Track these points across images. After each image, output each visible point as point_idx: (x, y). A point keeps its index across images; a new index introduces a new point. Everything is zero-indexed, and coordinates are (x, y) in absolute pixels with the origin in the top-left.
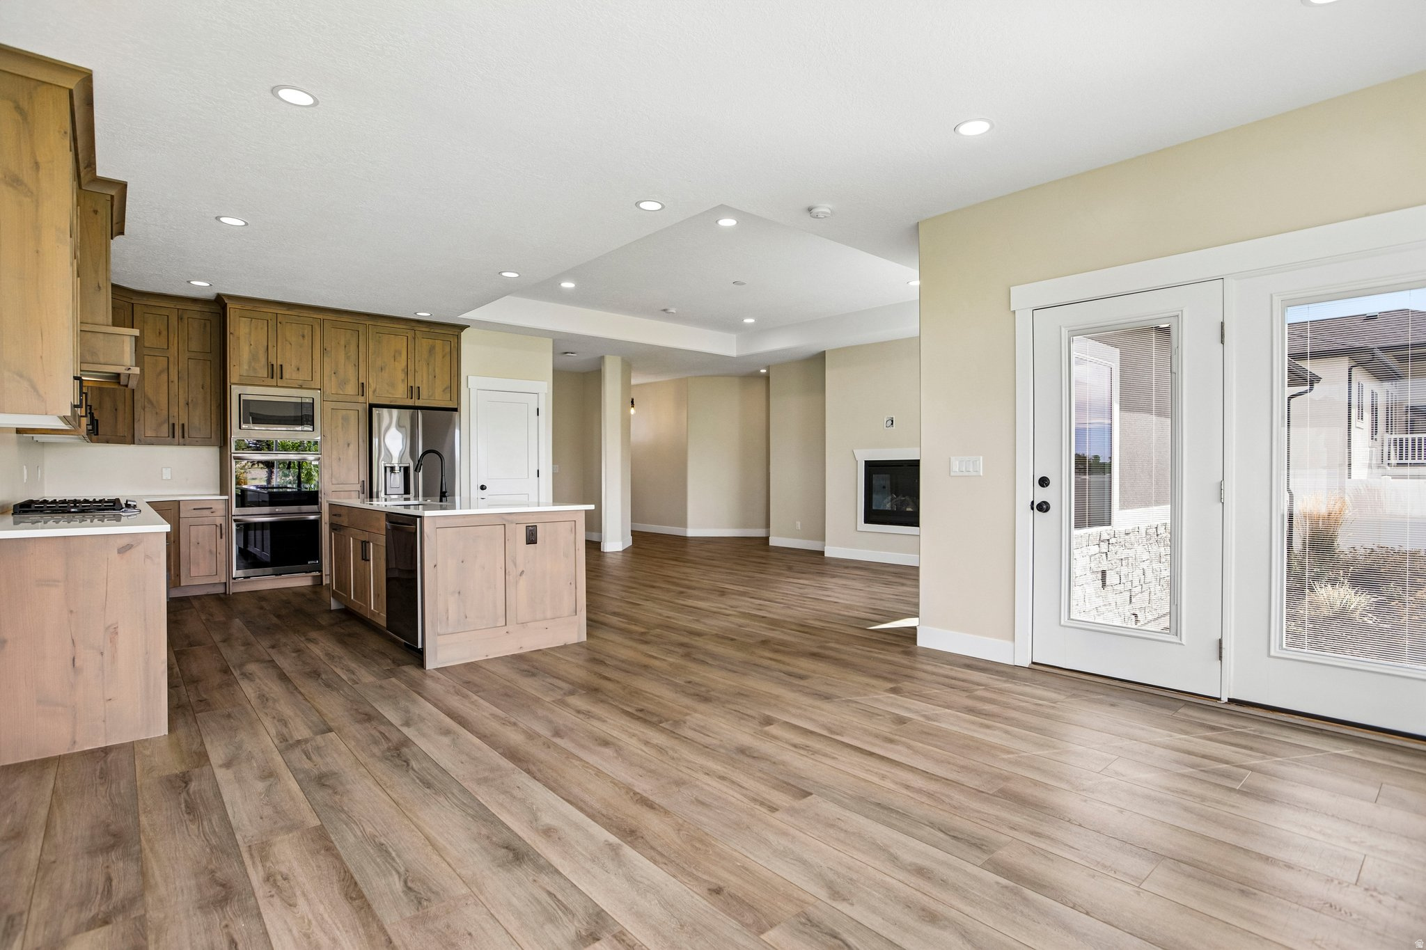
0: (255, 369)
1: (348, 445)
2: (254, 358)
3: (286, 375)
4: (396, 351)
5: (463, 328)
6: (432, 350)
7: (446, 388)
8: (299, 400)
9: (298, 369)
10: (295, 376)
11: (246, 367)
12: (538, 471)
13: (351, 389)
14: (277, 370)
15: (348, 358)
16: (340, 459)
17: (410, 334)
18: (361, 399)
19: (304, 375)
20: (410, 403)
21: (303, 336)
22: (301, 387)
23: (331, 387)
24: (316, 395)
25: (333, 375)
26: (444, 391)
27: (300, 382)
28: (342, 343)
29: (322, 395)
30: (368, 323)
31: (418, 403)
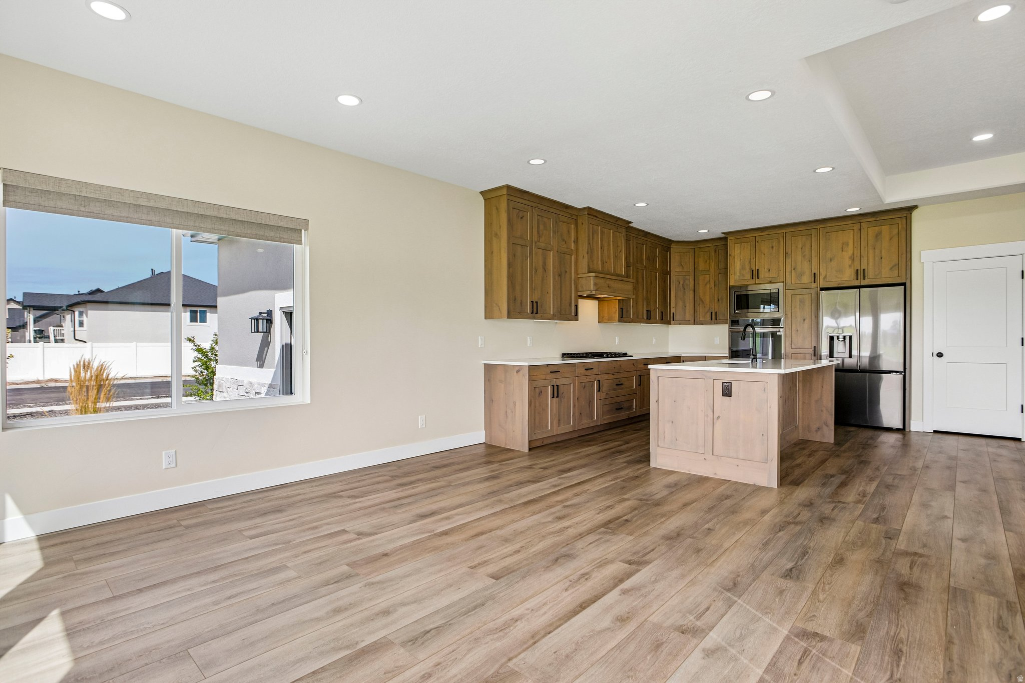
0: (743, 275)
1: (804, 320)
2: (743, 268)
3: (761, 275)
4: (843, 244)
5: (911, 209)
6: (878, 236)
7: (895, 265)
8: (769, 291)
9: (769, 270)
10: (767, 275)
11: (738, 274)
12: (1023, 339)
13: (806, 279)
14: (755, 273)
15: (804, 256)
16: (797, 331)
17: (857, 227)
18: (814, 285)
19: (773, 274)
20: (857, 283)
21: (772, 247)
22: (771, 282)
23: (792, 279)
24: (780, 286)
25: (793, 271)
26: (891, 269)
27: (770, 279)
28: (800, 246)
29: (785, 285)
30: (818, 227)
31: (864, 283)
